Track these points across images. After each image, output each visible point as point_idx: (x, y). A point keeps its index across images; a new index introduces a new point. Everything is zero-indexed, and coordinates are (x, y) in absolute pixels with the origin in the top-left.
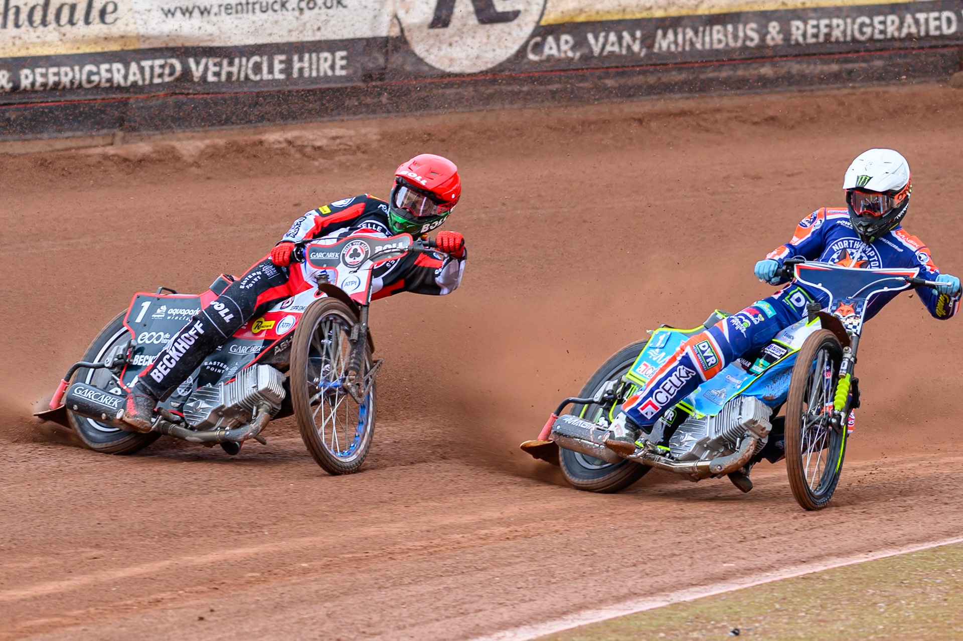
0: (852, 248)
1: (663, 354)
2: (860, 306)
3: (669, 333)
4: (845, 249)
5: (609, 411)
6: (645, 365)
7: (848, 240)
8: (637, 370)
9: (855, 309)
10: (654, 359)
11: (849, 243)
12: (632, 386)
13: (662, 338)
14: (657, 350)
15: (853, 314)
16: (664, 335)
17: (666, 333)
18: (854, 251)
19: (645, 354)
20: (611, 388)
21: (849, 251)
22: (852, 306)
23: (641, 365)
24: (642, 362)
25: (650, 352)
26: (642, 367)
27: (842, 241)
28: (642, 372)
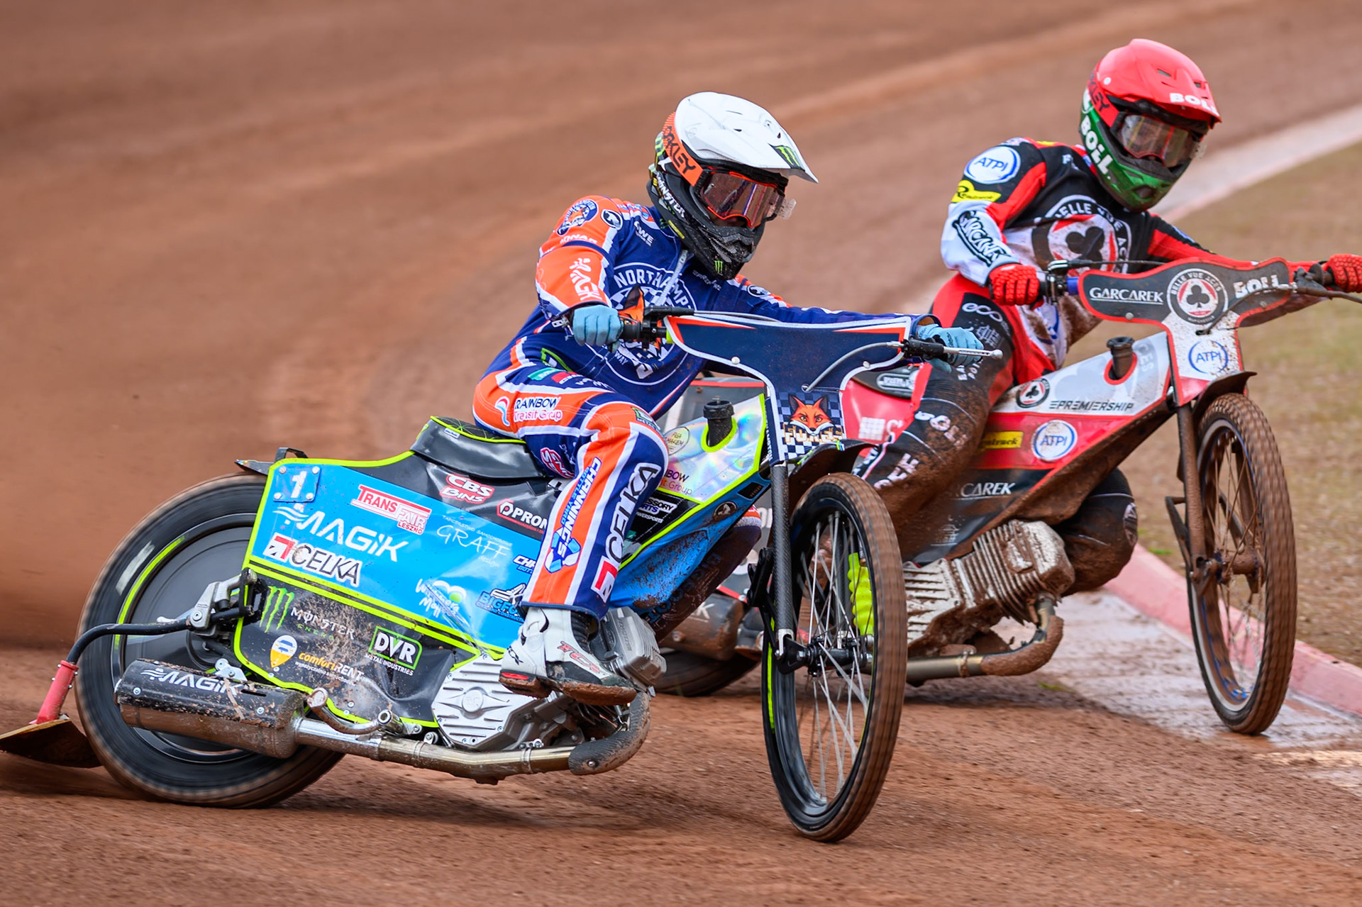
0: (650, 285)
1: (320, 516)
2: (836, 406)
3: (316, 470)
4: (637, 287)
5: (230, 642)
6: (278, 539)
7: (645, 269)
8: (267, 552)
9: (828, 414)
10: (301, 527)
11: (646, 275)
12: (273, 589)
13: (300, 479)
15: (827, 424)
16: (303, 474)
19: (269, 514)
20: (225, 597)
21: (645, 290)
22: (821, 407)
23: (272, 542)
24: (275, 537)
25: (282, 511)
26: (280, 548)
27: (634, 268)
28: (283, 557)
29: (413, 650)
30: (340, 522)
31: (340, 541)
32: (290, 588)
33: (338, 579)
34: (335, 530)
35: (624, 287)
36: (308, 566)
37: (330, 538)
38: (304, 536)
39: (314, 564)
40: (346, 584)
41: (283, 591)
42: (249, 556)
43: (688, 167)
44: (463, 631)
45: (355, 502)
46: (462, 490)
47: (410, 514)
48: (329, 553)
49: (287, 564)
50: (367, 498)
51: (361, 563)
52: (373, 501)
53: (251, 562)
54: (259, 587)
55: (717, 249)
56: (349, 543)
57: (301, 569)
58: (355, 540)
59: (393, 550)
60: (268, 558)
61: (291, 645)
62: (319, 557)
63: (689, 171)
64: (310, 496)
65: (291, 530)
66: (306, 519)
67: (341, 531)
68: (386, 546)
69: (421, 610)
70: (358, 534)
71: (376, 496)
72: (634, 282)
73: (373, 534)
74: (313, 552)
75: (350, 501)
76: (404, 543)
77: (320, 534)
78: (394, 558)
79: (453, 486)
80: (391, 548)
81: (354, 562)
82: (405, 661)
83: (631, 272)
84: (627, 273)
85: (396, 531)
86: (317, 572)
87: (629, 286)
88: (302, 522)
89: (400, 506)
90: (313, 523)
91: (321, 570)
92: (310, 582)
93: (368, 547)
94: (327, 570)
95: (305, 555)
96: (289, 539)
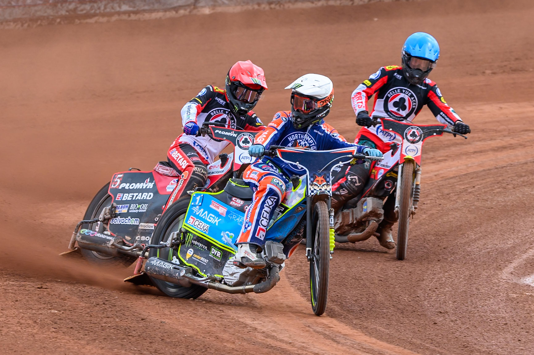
0: (300, 139)
1: (202, 209)
2: (328, 177)
3: (203, 195)
5: (177, 251)
6: (192, 218)
7: (298, 133)
8: (189, 222)
9: (326, 179)
12: (188, 234)
13: (198, 198)
14: (197, 207)
15: (325, 183)
17: (201, 194)
18: (301, 141)
19: (190, 210)
20: (176, 237)
21: (298, 141)
22: (323, 177)
23: (190, 218)
25: (194, 208)
26: (192, 220)
27: (294, 134)
28: (192, 223)
29: (220, 253)
30: (206, 212)
31: (206, 218)
32: (192, 234)
33: (203, 231)
34: (205, 215)
35: (292, 141)
36: (197, 227)
37: (204, 217)
38: (198, 217)
39: (199, 226)
40: (205, 233)
41: (190, 235)
42: (184, 222)
44: (232, 247)
46: (236, 202)
47: (222, 210)
48: (203, 222)
49: (192, 226)
51: (209, 226)
52: (214, 205)
53: (184, 225)
54: (185, 234)
56: (208, 220)
57: (195, 227)
58: (209, 219)
59: (217, 222)
60: (188, 224)
61: (192, 251)
62: (201, 224)
64: (200, 204)
65: (195, 215)
68: (216, 220)
69: (221, 241)
70: (211, 216)
72: (295, 139)
73: (213, 216)
74: (199, 222)
75: (209, 205)
76: (220, 219)
77: (201, 216)
78: (217, 224)
79: (233, 201)
80: (216, 221)
81: (208, 225)
82: (218, 257)
83: (293, 135)
84: (292, 136)
85: (219, 215)
86: (199, 228)
87: (293, 140)
88: (198, 212)
89: (220, 208)
90: (200, 212)
92: (196, 232)
93: (212, 220)
94: (201, 228)
95: (197, 223)
96: (194, 218)
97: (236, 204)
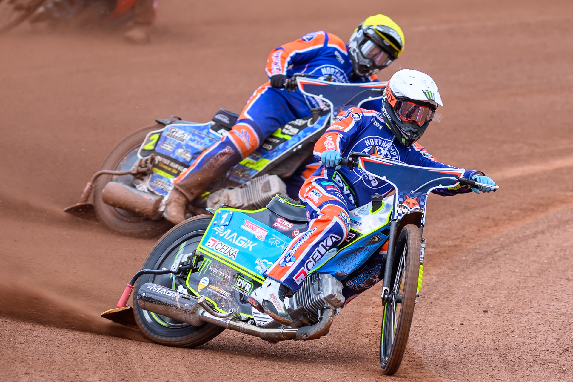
1: (229, 231)
2: (423, 200)
3: (231, 213)
4: (374, 146)
5: (185, 280)
6: (212, 240)
7: (378, 138)
8: (207, 244)
9: (419, 203)
10: (221, 235)
11: (379, 141)
12: (205, 259)
13: (225, 216)
14: (222, 227)
15: (418, 207)
16: (227, 214)
17: (229, 212)
19: (211, 229)
20: (186, 260)
21: (378, 148)
22: (417, 200)
23: (210, 240)
24: (211, 238)
25: (216, 228)
26: (212, 243)
28: (212, 247)
29: (250, 285)
30: (235, 234)
31: (234, 242)
32: (211, 259)
33: (229, 256)
34: (233, 237)
35: (369, 146)
36: (220, 251)
37: (230, 240)
38: (222, 239)
39: (222, 250)
40: (231, 258)
41: (208, 260)
42: (200, 245)
43: (392, 100)
45: (243, 227)
46: (281, 224)
47: (260, 232)
48: (228, 246)
49: (213, 250)
50: (247, 225)
51: (238, 250)
52: (249, 226)
53: (200, 248)
54: (200, 258)
55: (402, 133)
56: (237, 243)
57: (217, 252)
58: (239, 242)
60: (206, 247)
61: (207, 281)
62: (225, 248)
63: (392, 101)
64: (227, 223)
65: (217, 236)
66: (224, 232)
67: (235, 238)
68: (249, 245)
69: (255, 270)
70: (241, 239)
71: (250, 224)
72: (373, 144)
73: (246, 239)
74: (223, 245)
75: (241, 226)
76: (256, 244)
77: (227, 239)
78: (250, 249)
79: (278, 222)
80: (251, 245)
81: (236, 250)
82: (247, 290)
83: (372, 139)
84: (370, 140)
85: (253, 239)
86: (222, 253)
87: (371, 146)
88: (222, 233)
89: (258, 229)
90: (226, 234)
91: (224, 253)
92: (218, 257)
93: (243, 245)
94: (226, 252)
95: (220, 246)
96: (216, 240)
97: (281, 227)
